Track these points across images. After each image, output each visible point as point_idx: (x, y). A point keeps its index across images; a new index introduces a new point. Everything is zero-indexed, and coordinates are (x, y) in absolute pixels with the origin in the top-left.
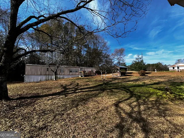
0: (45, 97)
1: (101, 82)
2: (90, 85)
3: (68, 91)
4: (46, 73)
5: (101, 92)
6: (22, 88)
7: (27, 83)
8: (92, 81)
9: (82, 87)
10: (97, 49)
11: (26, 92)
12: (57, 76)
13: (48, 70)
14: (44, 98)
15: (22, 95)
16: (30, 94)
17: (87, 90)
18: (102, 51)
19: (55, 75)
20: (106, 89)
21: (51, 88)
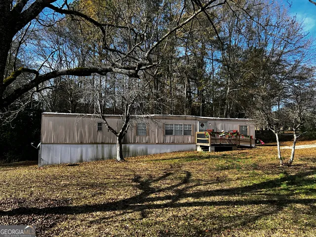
0: (82, 213)
1: (273, 174)
2: (230, 180)
3: (153, 199)
4: (95, 137)
5: (271, 209)
6: (29, 181)
7: (45, 166)
8: (239, 168)
9: (202, 188)
10: (262, 51)
11: (36, 192)
12: (128, 145)
13: (100, 129)
14: (80, 216)
15: (24, 201)
16: (45, 200)
17: (217, 199)
18: (283, 57)
19: (120, 144)
20: (290, 202)
21: (103, 186)
